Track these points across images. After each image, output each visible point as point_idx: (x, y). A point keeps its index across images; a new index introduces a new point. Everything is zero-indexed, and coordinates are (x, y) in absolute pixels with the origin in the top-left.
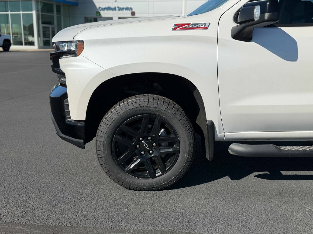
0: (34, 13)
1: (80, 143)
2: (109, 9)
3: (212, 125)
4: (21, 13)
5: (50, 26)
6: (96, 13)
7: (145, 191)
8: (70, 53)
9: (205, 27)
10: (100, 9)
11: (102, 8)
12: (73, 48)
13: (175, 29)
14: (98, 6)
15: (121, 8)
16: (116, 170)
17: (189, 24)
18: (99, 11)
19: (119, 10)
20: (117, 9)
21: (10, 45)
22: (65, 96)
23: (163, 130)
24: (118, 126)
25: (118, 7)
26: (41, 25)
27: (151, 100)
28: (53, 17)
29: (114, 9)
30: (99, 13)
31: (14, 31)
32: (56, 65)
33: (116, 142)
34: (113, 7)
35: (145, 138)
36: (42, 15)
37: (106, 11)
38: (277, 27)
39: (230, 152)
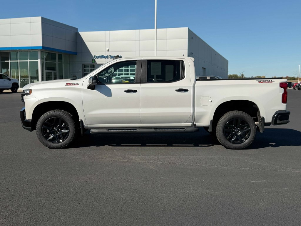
0: (39, 61)
1: (30, 129)
2: (102, 57)
3: (82, 121)
4: (28, 61)
5: (53, 72)
6: (91, 60)
7: (56, 148)
8: (27, 94)
9: (78, 84)
10: (96, 57)
11: (97, 57)
12: (28, 92)
13: (66, 85)
14: (93, 54)
15: (112, 56)
16: (44, 140)
17: (72, 83)
18: (95, 59)
19: (111, 58)
20: (109, 57)
21: (18, 87)
22: (24, 110)
23: (64, 124)
24: (44, 122)
25: (110, 56)
26: (45, 71)
27: (61, 112)
28: (55, 64)
29: (107, 57)
30: (95, 60)
31: (21, 75)
32: (23, 99)
33: (44, 128)
34: (106, 55)
35: (56, 127)
36: (46, 63)
37: (100, 59)
38: (105, 84)
39: (91, 133)
